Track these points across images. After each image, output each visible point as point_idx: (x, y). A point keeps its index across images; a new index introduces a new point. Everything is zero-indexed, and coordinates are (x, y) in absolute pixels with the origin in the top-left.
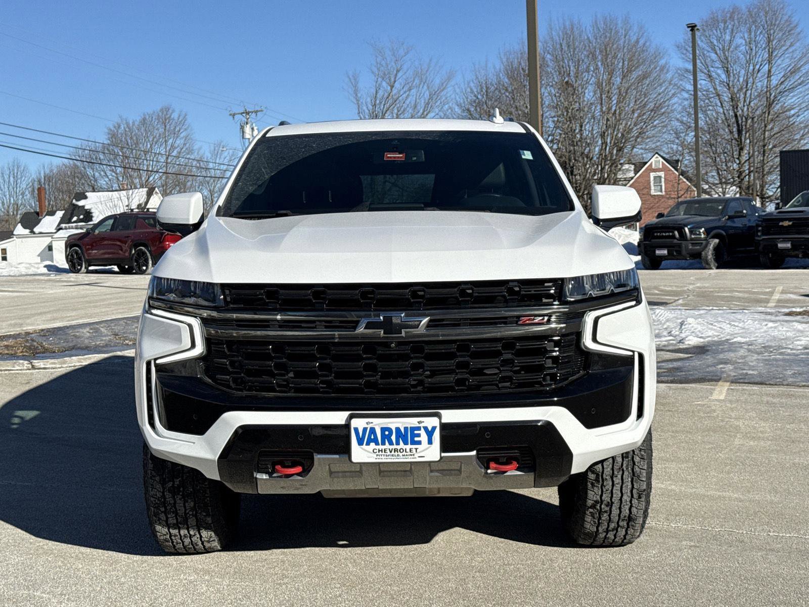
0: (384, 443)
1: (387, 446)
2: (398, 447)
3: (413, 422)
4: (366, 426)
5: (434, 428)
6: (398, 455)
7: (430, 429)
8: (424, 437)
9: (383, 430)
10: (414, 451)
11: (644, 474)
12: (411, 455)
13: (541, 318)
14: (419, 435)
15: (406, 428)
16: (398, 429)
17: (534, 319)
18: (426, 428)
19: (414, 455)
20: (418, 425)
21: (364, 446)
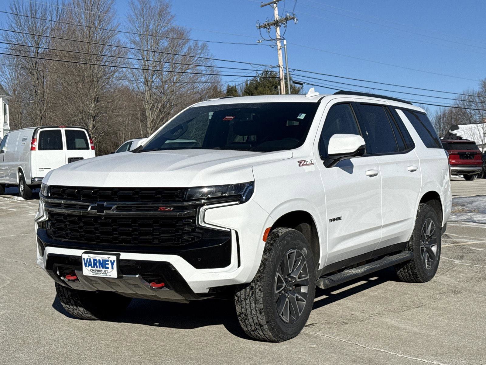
1: (95, 268)
2: (100, 269)
3: (106, 257)
4: (88, 258)
5: (114, 261)
6: (100, 274)
7: (112, 261)
8: (110, 266)
10: (106, 272)
11: (261, 300)
12: (105, 274)
13: (169, 208)
14: (108, 264)
15: (103, 260)
16: (99, 260)
17: (166, 209)
18: (111, 261)
19: (106, 274)
20: (108, 259)
21: (87, 268)
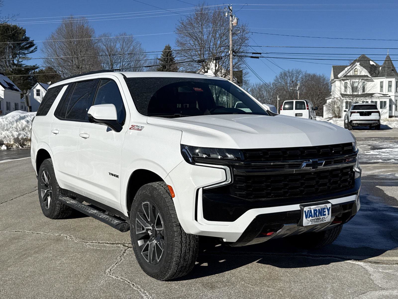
0: (314, 217)
5: (330, 208)
8: (327, 212)
9: (314, 210)
15: (321, 209)
18: (327, 208)
19: (323, 220)
21: (308, 219)
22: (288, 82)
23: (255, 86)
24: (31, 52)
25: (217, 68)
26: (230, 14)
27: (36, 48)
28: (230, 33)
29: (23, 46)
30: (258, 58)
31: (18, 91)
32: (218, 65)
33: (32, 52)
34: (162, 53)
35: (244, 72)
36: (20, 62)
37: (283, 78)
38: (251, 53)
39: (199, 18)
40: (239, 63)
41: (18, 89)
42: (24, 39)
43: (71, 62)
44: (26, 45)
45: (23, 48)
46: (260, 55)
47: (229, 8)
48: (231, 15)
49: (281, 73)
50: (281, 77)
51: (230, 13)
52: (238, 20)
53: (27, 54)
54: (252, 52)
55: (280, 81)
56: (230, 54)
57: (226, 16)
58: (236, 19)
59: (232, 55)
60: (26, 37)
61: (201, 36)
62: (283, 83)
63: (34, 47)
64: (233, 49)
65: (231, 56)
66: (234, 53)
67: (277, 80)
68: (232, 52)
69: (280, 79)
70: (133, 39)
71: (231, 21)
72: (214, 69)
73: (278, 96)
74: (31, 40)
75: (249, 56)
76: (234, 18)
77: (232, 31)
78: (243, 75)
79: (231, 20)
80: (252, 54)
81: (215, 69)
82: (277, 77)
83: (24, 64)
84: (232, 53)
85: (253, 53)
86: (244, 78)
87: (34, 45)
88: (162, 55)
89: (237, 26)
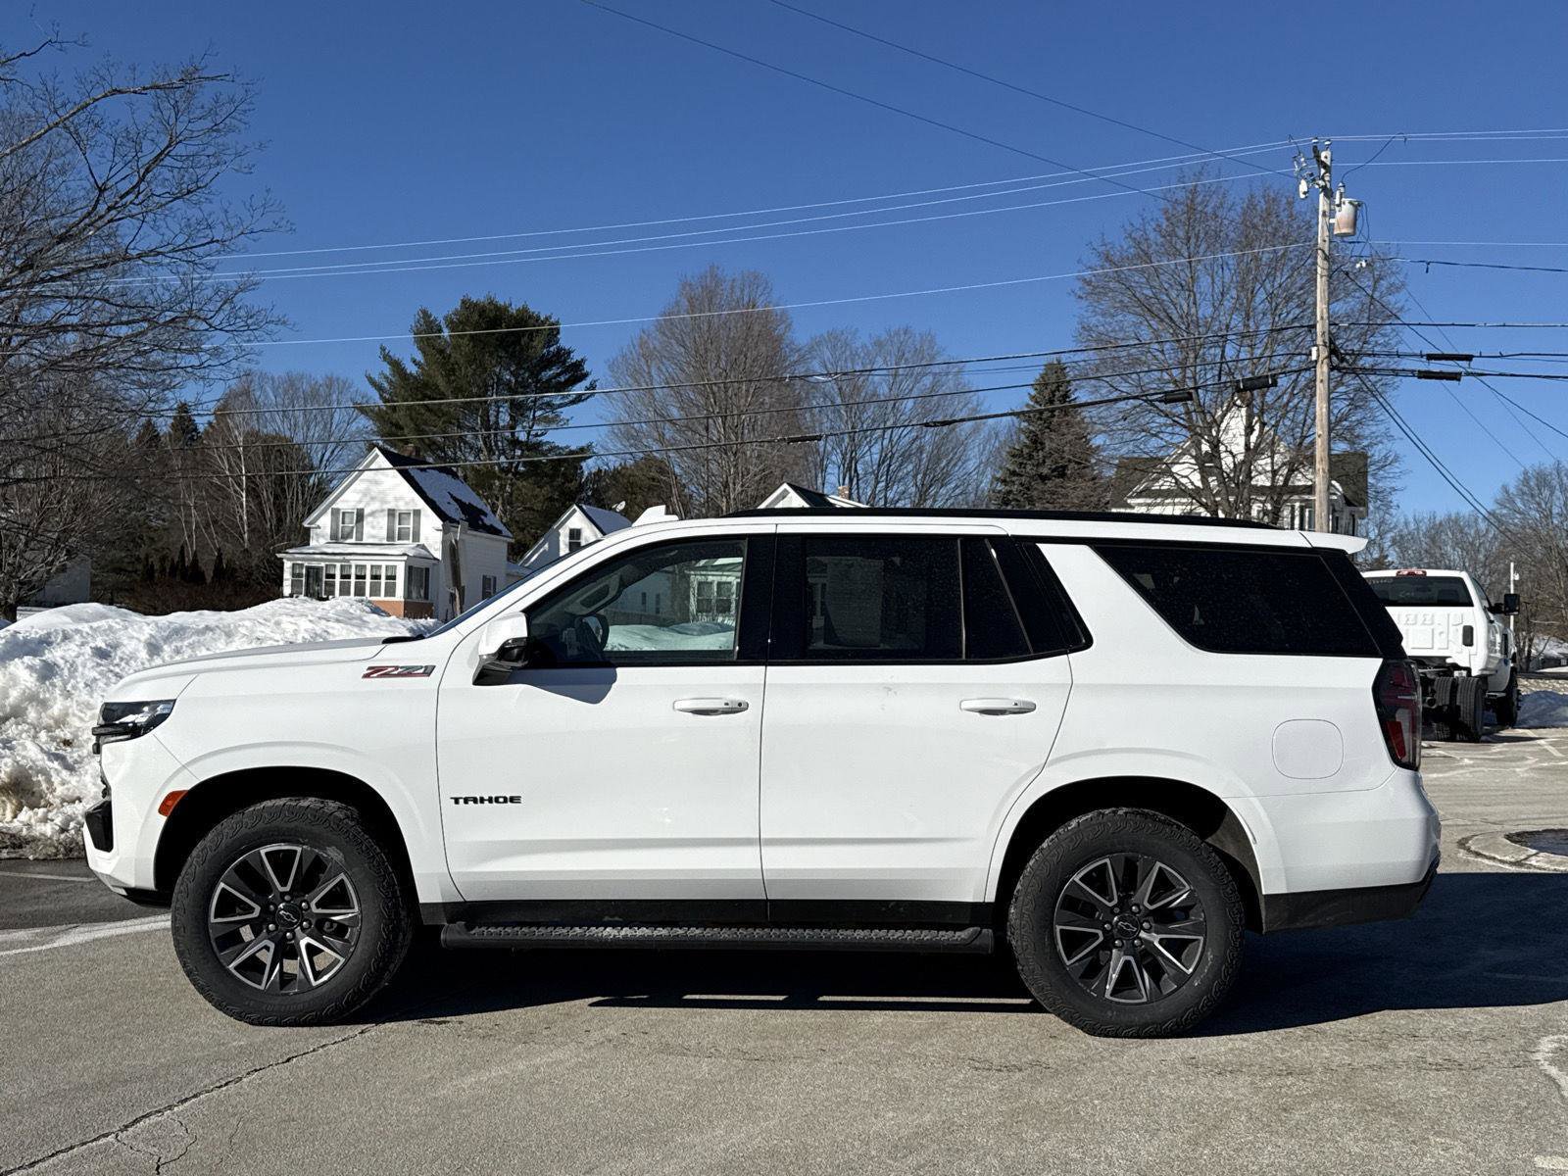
22: (1555, 510)
23: (1412, 526)
24: (573, 402)
25: (1253, 438)
26: (1321, 183)
27: (592, 387)
28: (1319, 270)
29: (549, 380)
30: (1455, 377)
31: (497, 532)
32: (1257, 427)
33: (579, 399)
34: (1033, 393)
35: (1377, 453)
36: (537, 435)
37: (1532, 496)
38: (1422, 356)
39: (1181, 234)
40: (1354, 418)
41: (501, 527)
42: (554, 355)
43: (704, 433)
44: (559, 375)
45: (548, 386)
46: (1464, 363)
47: (1318, 157)
48: (1324, 188)
49: (1526, 473)
50: (1525, 489)
51: (1323, 179)
52: (1357, 207)
53: (561, 406)
54: (1424, 353)
55: (1520, 505)
56: (1316, 361)
57: (1302, 196)
58: (1350, 203)
59: (1325, 369)
60: (559, 350)
61: (1185, 307)
62: (1533, 513)
63: (586, 383)
64: (1331, 342)
65: (1322, 370)
66: (1334, 358)
67: (1507, 500)
68: (1324, 353)
69: (1522, 499)
70: (935, 348)
71: (1324, 213)
72: (1242, 441)
73: (1512, 565)
74: (576, 357)
75: (1413, 371)
76: (1337, 201)
77: (1326, 258)
78: (1371, 469)
79: (1326, 208)
80: (1424, 359)
81: (1247, 445)
82: (1507, 492)
83: (548, 442)
84: (1329, 357)
85: (1430, 357)
86: (1379, 480)
87: (585, 376)
88: (1033, 398)
89: (1354, 234)
